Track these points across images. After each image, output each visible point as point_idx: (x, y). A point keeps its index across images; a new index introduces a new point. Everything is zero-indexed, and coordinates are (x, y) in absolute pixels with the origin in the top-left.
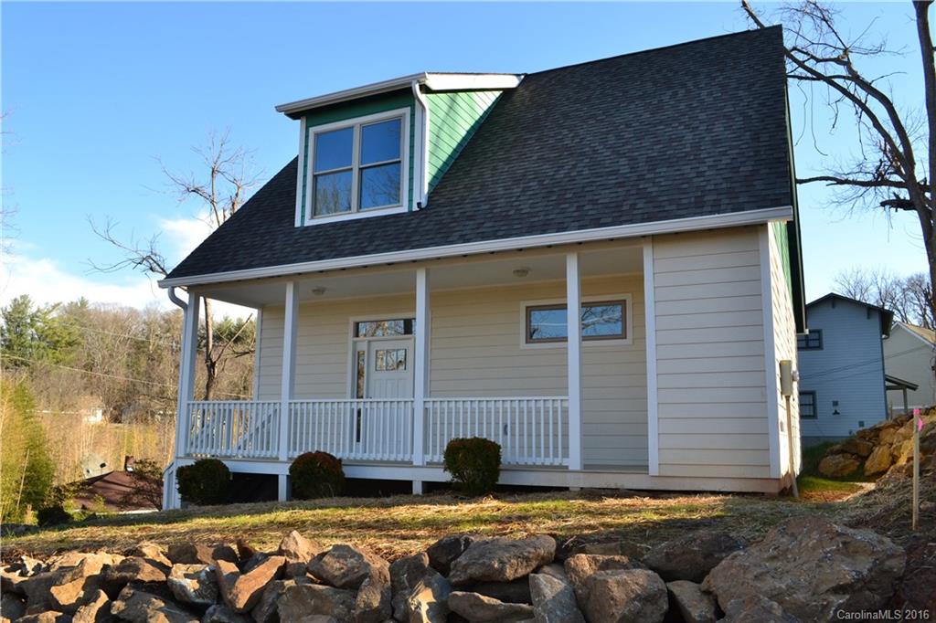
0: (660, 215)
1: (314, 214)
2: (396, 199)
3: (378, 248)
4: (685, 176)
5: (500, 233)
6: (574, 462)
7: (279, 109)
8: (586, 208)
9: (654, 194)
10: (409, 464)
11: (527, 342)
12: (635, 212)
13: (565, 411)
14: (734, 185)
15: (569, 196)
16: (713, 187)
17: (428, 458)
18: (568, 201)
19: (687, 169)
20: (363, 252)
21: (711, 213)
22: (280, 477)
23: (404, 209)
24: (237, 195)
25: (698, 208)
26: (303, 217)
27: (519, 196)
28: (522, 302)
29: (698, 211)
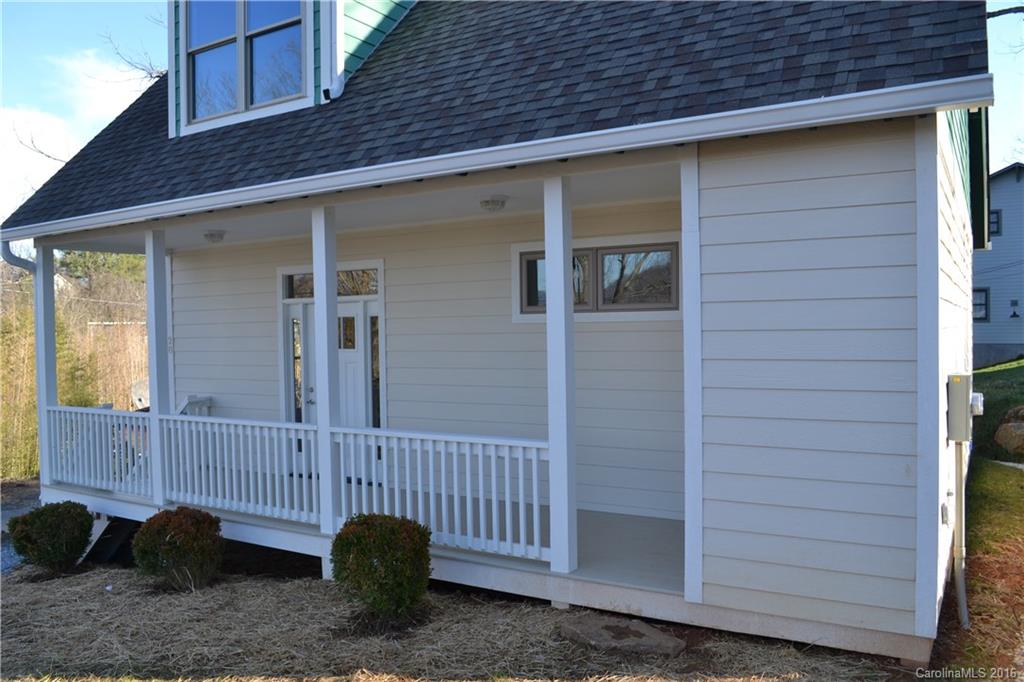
0: (711, 99)
1: (191, 117)
4: (772, 15)
5: (427, 144)
6: (559, 558)
8: (580, 89)
9: (706, 55)
10: (316, 530)
11: (522, 312)
12: (665, 94)
13: (544, 465)
14: (866, 29)
15: (558, 65)
16: (822, 36)
18: (552, 75)
20: (228, 184)
21: (813, 93)
23: (308, 102)
25: (791, 83)
26: (178, 123)
27: (478, 70)
28: (513, 247)
29: (787, 88)
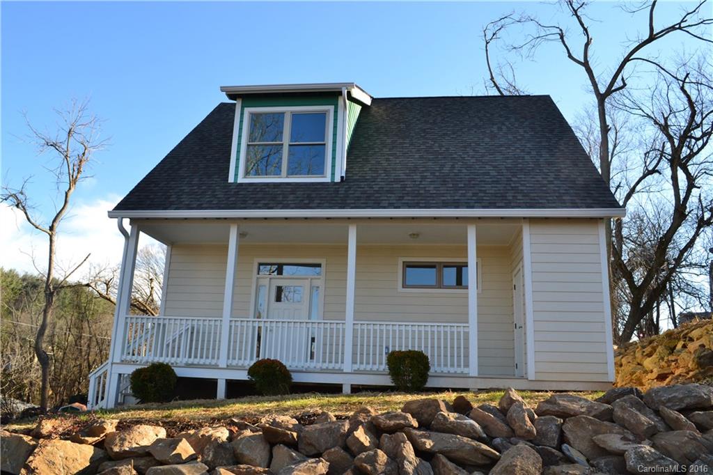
1: (247, 173)
2: (321, 172)
3: (321, 205)
4: (540, 182)
6: (473, 370)
7: (223, 89)
10: (340, 372)
11: (403, 287)
12: (518, 201)
13: (467, 334)
16: (564, 191)
17: (356, 367)
19: (539, 178)
22: (219, 382)
23: (328, 179)
24: (84, 154)
26: (236, 175)
28: (400, 258)
